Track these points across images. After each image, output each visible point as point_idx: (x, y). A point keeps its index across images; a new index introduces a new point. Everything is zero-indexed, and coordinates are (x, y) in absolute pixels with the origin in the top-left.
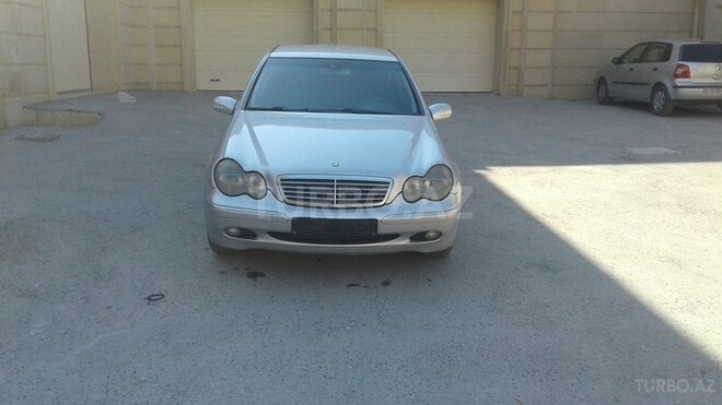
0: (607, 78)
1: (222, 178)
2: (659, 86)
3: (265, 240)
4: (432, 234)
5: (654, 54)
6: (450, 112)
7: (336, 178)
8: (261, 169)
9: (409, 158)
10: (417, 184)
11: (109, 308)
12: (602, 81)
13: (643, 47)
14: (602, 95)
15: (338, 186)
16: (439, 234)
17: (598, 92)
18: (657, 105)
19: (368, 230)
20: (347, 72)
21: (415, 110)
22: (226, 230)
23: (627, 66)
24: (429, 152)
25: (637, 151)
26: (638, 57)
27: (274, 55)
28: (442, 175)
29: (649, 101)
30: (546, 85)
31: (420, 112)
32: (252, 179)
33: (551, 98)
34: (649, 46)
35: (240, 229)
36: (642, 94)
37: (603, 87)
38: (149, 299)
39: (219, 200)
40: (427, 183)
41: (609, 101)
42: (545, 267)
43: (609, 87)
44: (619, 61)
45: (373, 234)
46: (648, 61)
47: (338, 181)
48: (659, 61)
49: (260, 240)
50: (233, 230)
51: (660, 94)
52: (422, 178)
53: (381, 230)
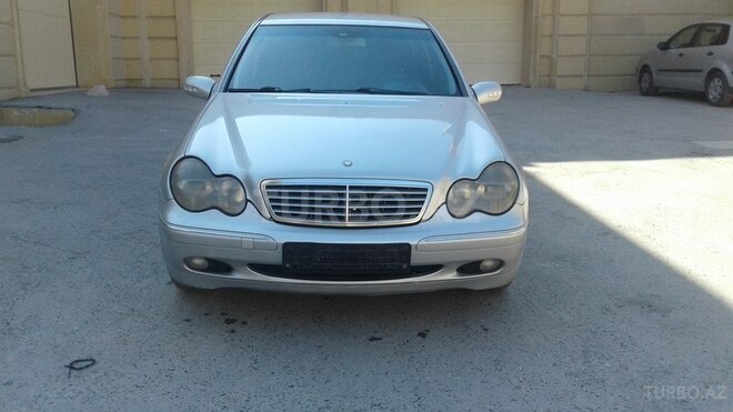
0: (651, 66)
1: (182, 185)
2: (715, 73)
3: (243, 276)
4: (488, 264)
5: (706, 37)
6: (500, 93)
7: (348, 183)
8: (237, 171)
9: (453, 155)
10: (467, 191)
11: (8, 383)
12: (645, 69)
13: (694, 30)
14: (645, 85)
15: (351, 196)
16: (500, 264)
17: (640, 82)
18: (713, 94)
19: (397, 260)
20: (361, 42)
21: (453, 88)
22: (188, 261)
23: (673, 51)
24: (481, 146)
25: (708, 145)
26: (688, 40)
27: (264, 22)
28: (502, 177)
29: (703, 90)
30: (581, 76)
31: (461, 92)
32: (226, 185)
33: (587, 89)
34: (701, 28)
35: (209, 260)
36: (696, 82)
37: (646, 76)
38: (71, 367)
39: (178, 218)
40: (481, 189)
41: (654, 91)
42: (647, 305)
43: (654, 77)
44: (665, 46)
45: (405, 266)
46: (700, 45)
47: (351, 188)
48: (712, 44)
49: (237, 276)
50: (197, 262)
51: (717, 82)
52: (473, 182)
53: (416, 259)
